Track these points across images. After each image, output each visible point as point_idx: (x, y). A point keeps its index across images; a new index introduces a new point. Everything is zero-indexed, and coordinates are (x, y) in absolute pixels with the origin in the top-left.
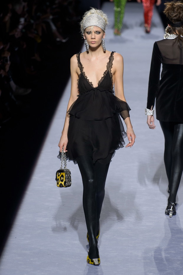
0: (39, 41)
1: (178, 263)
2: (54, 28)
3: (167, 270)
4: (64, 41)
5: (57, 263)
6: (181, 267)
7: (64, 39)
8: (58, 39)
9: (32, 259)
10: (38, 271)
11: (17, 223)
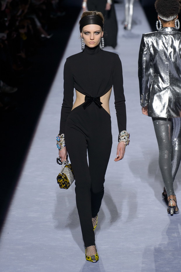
0: (25, 38)
1: (170, 253)
2: (38, 24)
3: (159, 260)
4: (49, 37)
5: (50, 258)
6: (173, 258)
7: (49, 35)
8: (43, 36)
9: (25, 254)
10: (32, 266)
11: (9, 219)
